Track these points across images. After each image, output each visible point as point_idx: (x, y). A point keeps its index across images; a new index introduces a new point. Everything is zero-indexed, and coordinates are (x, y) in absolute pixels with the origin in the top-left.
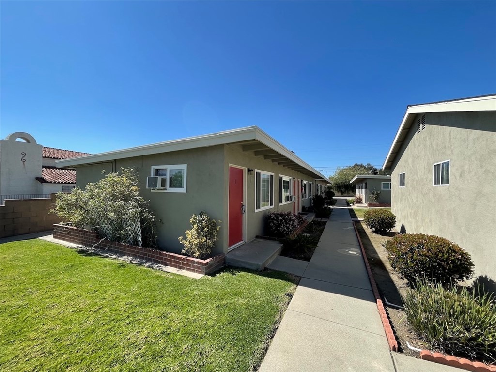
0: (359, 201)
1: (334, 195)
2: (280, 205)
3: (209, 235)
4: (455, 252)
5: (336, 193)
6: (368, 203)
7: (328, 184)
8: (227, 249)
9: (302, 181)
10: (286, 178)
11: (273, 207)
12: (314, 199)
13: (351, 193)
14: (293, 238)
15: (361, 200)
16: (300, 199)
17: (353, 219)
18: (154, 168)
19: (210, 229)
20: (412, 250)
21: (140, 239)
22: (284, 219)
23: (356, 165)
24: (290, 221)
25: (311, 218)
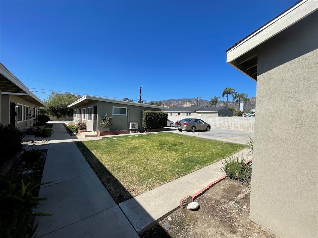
0: (83, 128)
6: (98, 131)
7: (41, 108)
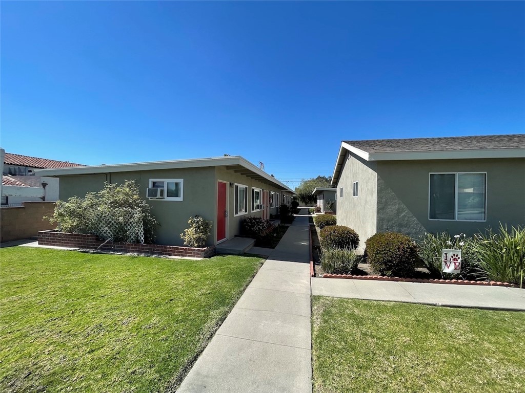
0: (319, 210)
1: (298, 205)
2: (252, 212)
3: (204, 231)
4: (350, 233)
5: (300, 203)
6: (324, 212)
8: (217, 242)
9: (270, 192)
10: (257, 190)
11: (247, 213)
12: (280, 208)
13: (313, 203)
14: (263, 235)
15: (320, 209)
16: (268, 208)
17: (310, 224)
18: (151, 181)
19: (204, 227)
20: (330, 235)
21: (142, 238)
22: (256, 222)
23: (319, 178)
24: (261, 223)
25: (277, 223)
